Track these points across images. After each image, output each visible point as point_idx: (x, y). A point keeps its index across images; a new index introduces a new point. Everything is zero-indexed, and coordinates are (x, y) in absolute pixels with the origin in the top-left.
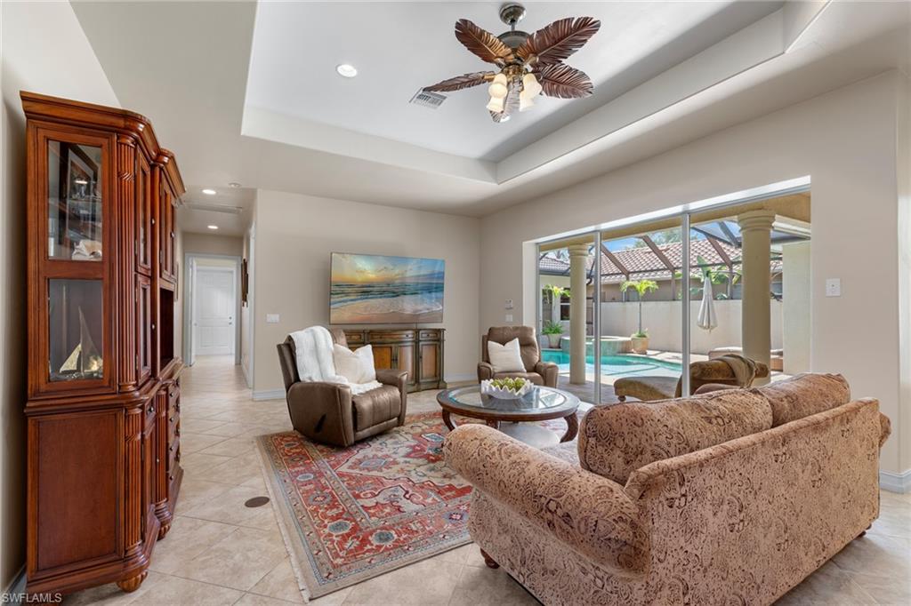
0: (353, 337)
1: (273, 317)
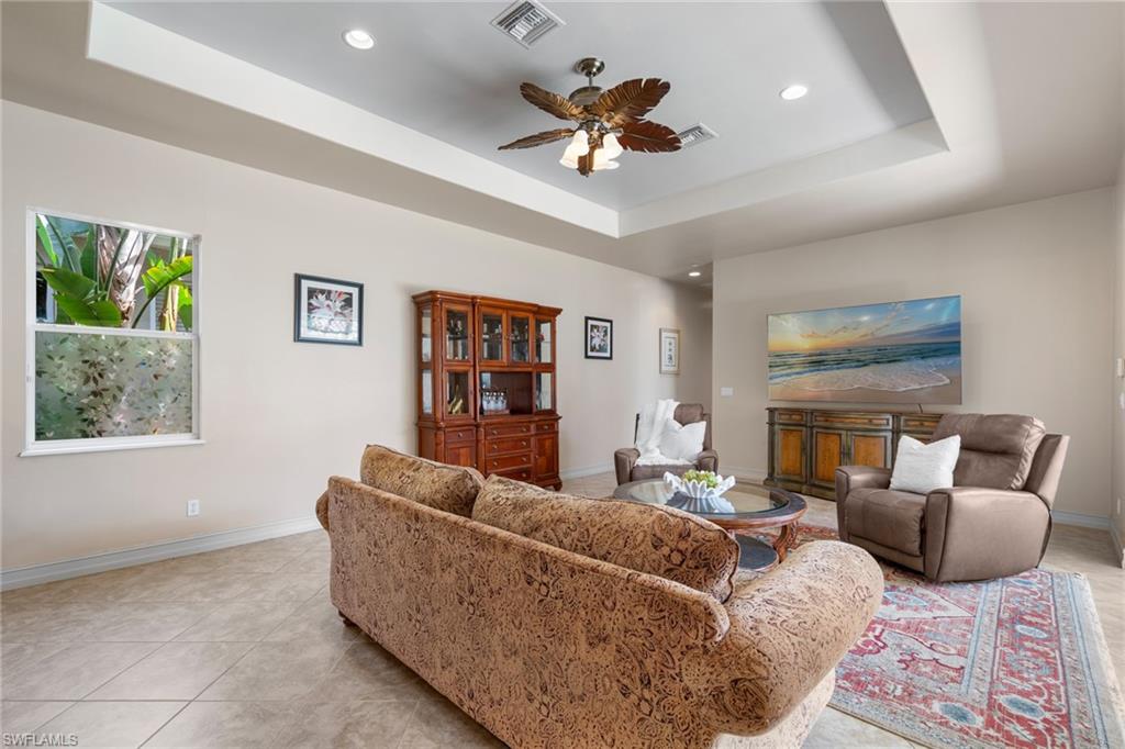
0: (794, 417)
1: (727, 391)
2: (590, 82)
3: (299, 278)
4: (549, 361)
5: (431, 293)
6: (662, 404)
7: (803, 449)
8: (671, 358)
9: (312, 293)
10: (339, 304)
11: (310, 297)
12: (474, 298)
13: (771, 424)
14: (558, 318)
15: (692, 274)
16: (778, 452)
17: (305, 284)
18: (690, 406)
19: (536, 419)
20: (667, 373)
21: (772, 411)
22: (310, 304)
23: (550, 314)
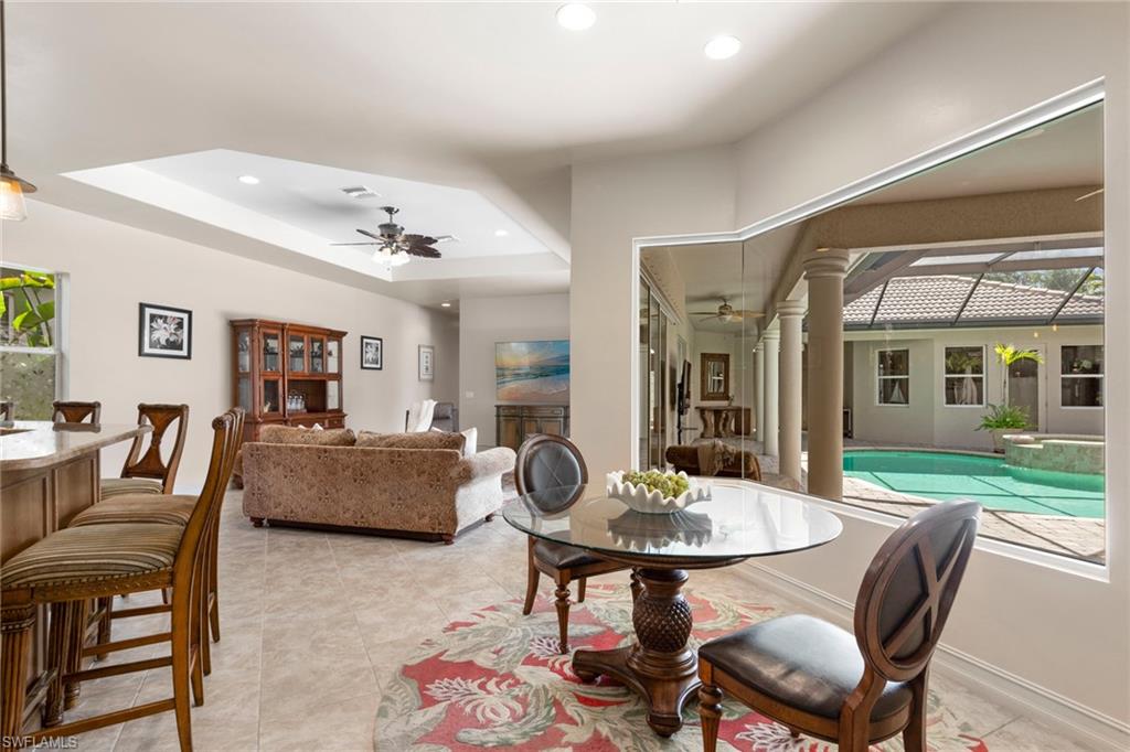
0: (511, 411)
1: (470, 395)
2: (391, 219)
3: (142, 307)
4: (336, 371)
5: (251, 320)
6: (426, 403)
7: (517, 431)
8: (427, 369)
9: (153, 318)
10: (173, 327)
11: (152, 321)
12: (283, 325)
13: (498, 416)
14: (344, 339)
15: (444, 305)
16: (502, 435)
17: (148, 311)
18: (444, 404)
19: (329, 415)
20: (425, 380)
21: (498, 407)
22: (151, 327)
23: (338, 336)
